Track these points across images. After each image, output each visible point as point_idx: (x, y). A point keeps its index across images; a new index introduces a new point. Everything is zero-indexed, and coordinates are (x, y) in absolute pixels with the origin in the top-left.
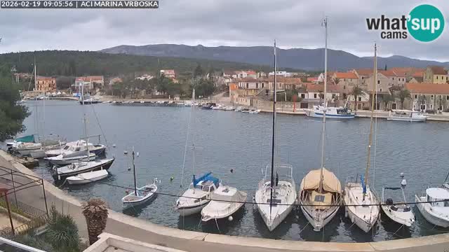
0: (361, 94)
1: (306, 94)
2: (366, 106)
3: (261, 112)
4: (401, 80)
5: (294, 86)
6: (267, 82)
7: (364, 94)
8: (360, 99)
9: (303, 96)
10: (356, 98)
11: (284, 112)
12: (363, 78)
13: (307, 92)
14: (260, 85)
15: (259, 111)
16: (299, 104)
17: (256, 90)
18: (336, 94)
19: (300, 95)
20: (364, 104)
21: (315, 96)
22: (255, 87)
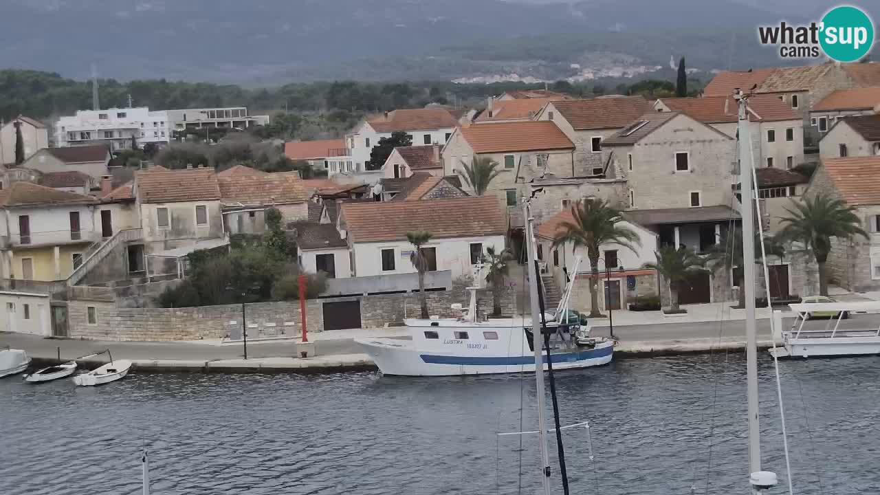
0: (611, 234)
1: (341, 258)
2: (643, 289)
3: (135, 370)
4: (781, 134)
5: (273, 217)
6: (128, 203)
7: (630, 235)
8: (611, 258)
9: (325, 263)
10: (594, 257)
11: (252, 362)
12: (596, 142)
13: (343, 244)
14: (90, 224)
15: (122, 365)
16: (316, 308)
17: (75, 248)
18: (486, 243)
19: (308, 261)
20: (631, 280)
21: (388, 261)
22: (66, 237)
